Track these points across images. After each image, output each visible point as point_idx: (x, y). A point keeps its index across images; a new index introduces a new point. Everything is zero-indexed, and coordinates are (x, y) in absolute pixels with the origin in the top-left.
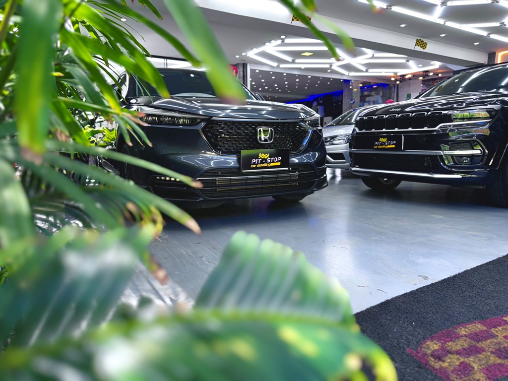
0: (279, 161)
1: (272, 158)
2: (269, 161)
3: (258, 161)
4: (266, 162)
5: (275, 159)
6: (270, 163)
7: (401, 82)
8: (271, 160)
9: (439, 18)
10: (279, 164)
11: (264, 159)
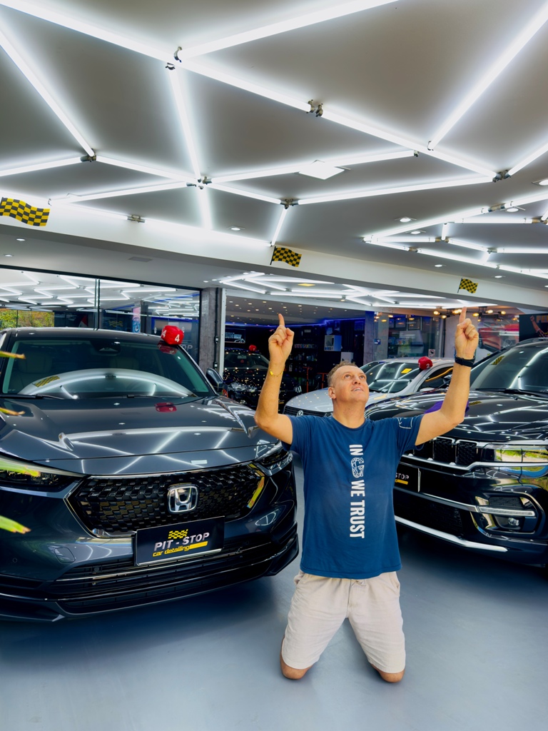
0: (206, 539)
1: (193, 537)
2: (188, 541)
3: (167, 544)
4: (181, 545)
5: (199, 537)
6: (189, 544)
7: (448, 316)
8: (190, 539)
9: (488, 261)
10: (205, 544)
11: (178, 539)
